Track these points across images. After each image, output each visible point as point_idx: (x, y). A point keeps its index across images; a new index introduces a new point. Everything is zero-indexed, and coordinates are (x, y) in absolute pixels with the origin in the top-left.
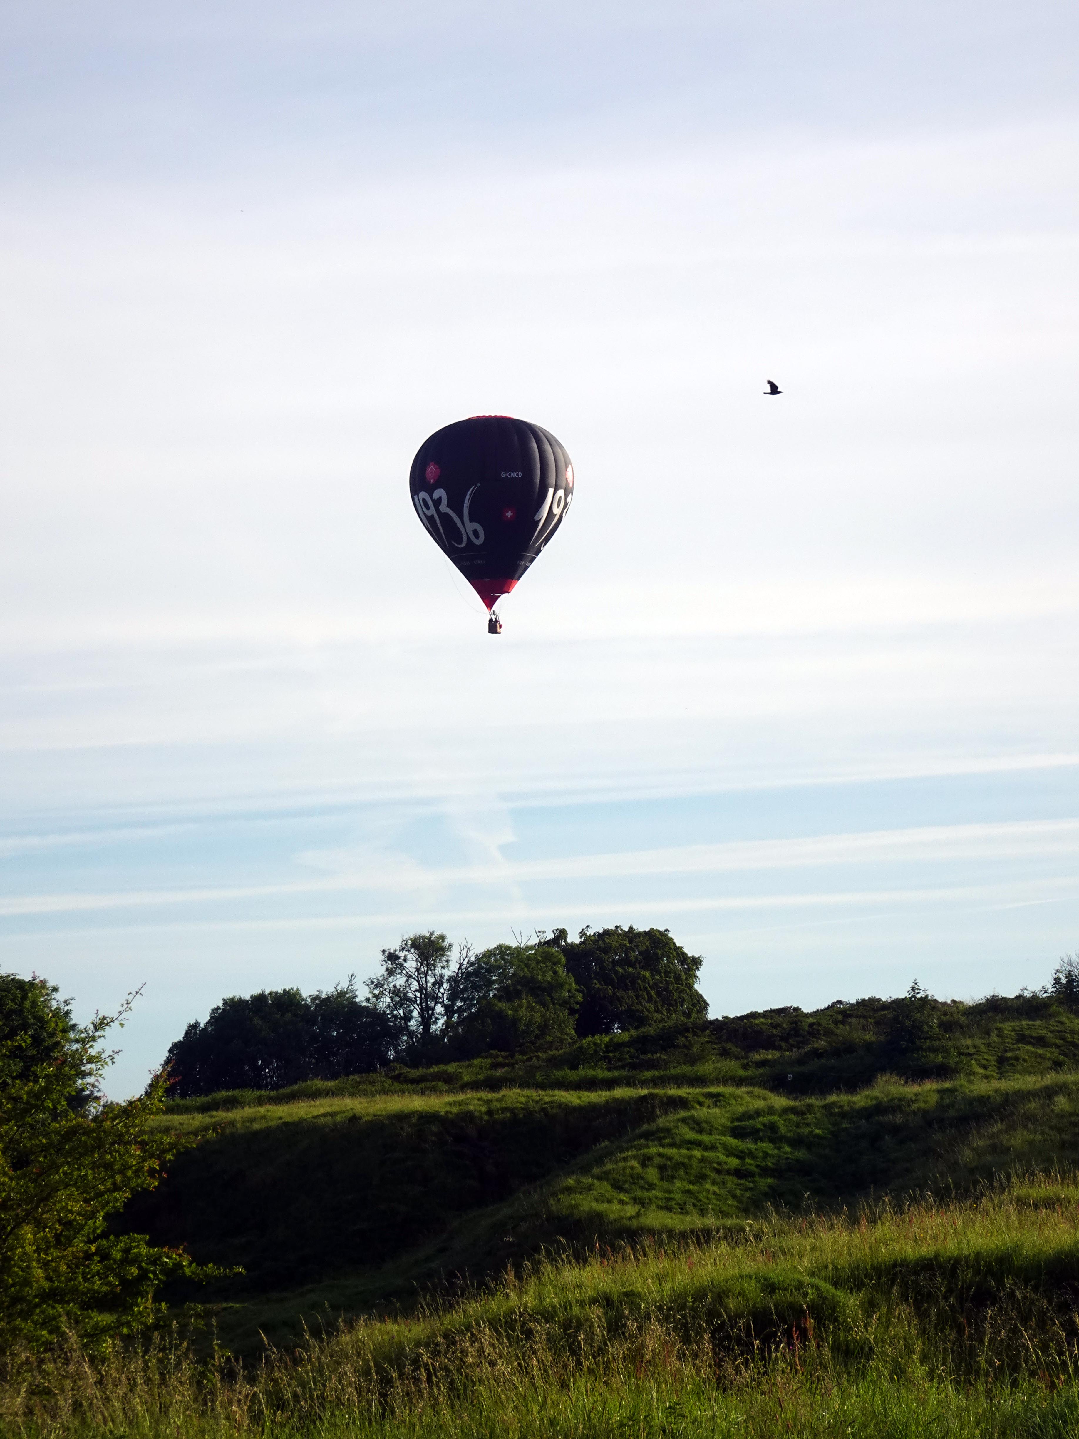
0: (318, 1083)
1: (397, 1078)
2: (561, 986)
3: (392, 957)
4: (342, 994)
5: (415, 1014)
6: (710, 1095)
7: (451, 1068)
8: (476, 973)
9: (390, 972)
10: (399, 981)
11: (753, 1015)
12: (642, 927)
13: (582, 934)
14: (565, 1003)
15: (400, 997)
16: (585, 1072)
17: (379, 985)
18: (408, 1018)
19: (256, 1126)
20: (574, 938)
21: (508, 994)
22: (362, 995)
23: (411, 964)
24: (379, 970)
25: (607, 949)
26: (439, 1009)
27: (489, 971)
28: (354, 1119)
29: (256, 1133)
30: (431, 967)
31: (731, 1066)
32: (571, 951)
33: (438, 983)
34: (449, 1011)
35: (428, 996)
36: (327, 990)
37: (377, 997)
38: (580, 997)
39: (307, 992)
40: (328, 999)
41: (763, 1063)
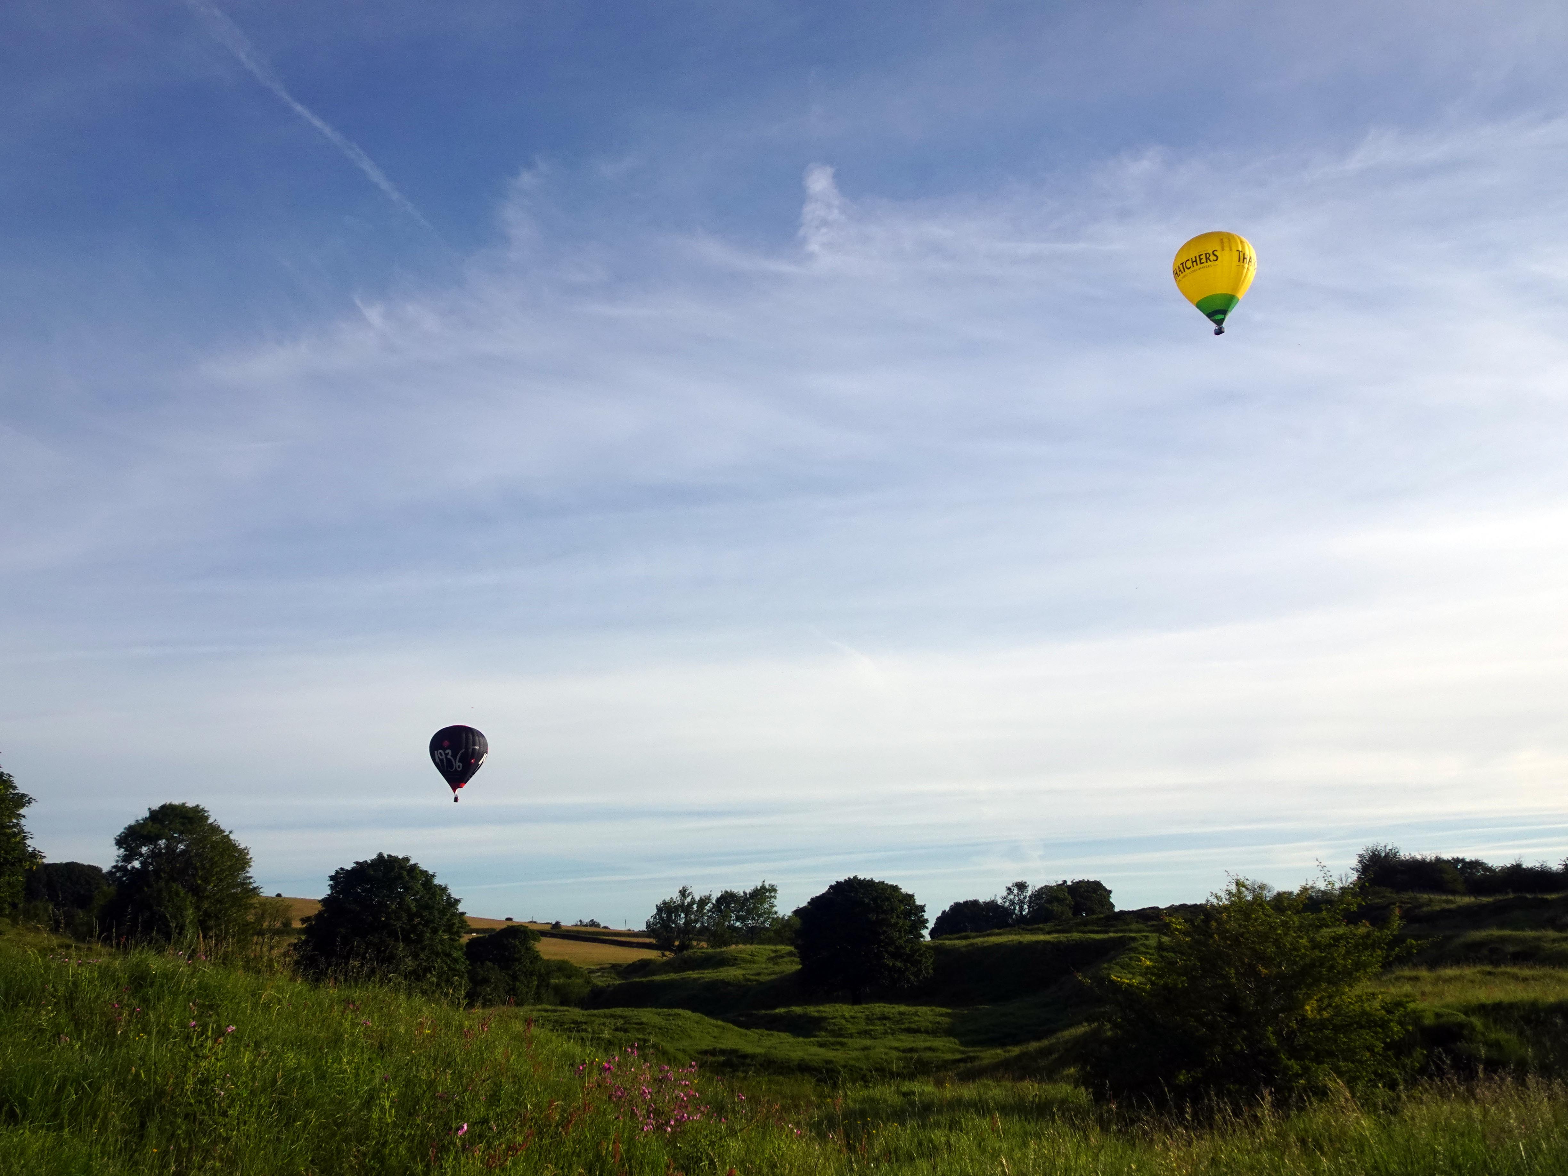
0: (996, 931)
1: (1023, 929)
2: (1066, 899)
3: (1009, 889)
4: (993, 901)
5: (1017, 908)
6: (1143, 936)
7: (1041, 926)
8: (1038, 894)
9: (1009, 894)
10: (1012, 897)
11: (1143, 909)
12: (1092, 880)
13: (1072, 882)
14: (1068, 905)
15: (1012, 903)
16: (1090, 928)
17: (1005, 898)
18: (1015, 909)
19: (985, 945)
20: (1069, 883)
21: (1049, 901)
22: (1000, 901)
23: (1016, 891)
24: (1005, 893)
25: (1081, 887)
26: (1026, 906)
27: (1042, 894)
28: (1020, 943)
29: (985, 947)
30: (1022, 892)
31: (1141, 926)
32: (1068, 887)
33: (1025, 898)
34: (1029, 906)
35: (1021, 902)
36: (988, 900)
37: (1004, 902)
38: (1073, 903)
39: (981, 901)
40: (988, 903)
41: (1153, 925)
